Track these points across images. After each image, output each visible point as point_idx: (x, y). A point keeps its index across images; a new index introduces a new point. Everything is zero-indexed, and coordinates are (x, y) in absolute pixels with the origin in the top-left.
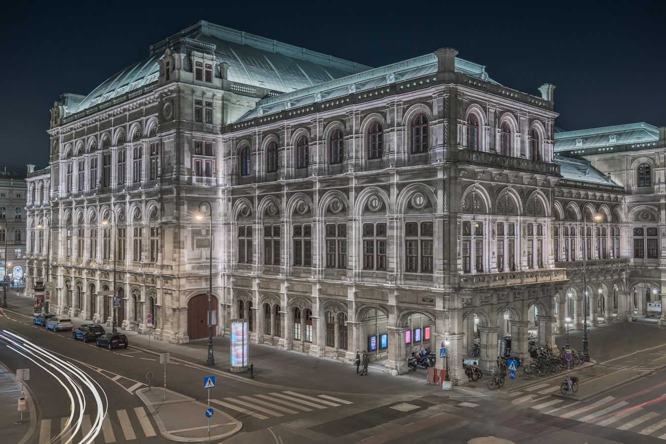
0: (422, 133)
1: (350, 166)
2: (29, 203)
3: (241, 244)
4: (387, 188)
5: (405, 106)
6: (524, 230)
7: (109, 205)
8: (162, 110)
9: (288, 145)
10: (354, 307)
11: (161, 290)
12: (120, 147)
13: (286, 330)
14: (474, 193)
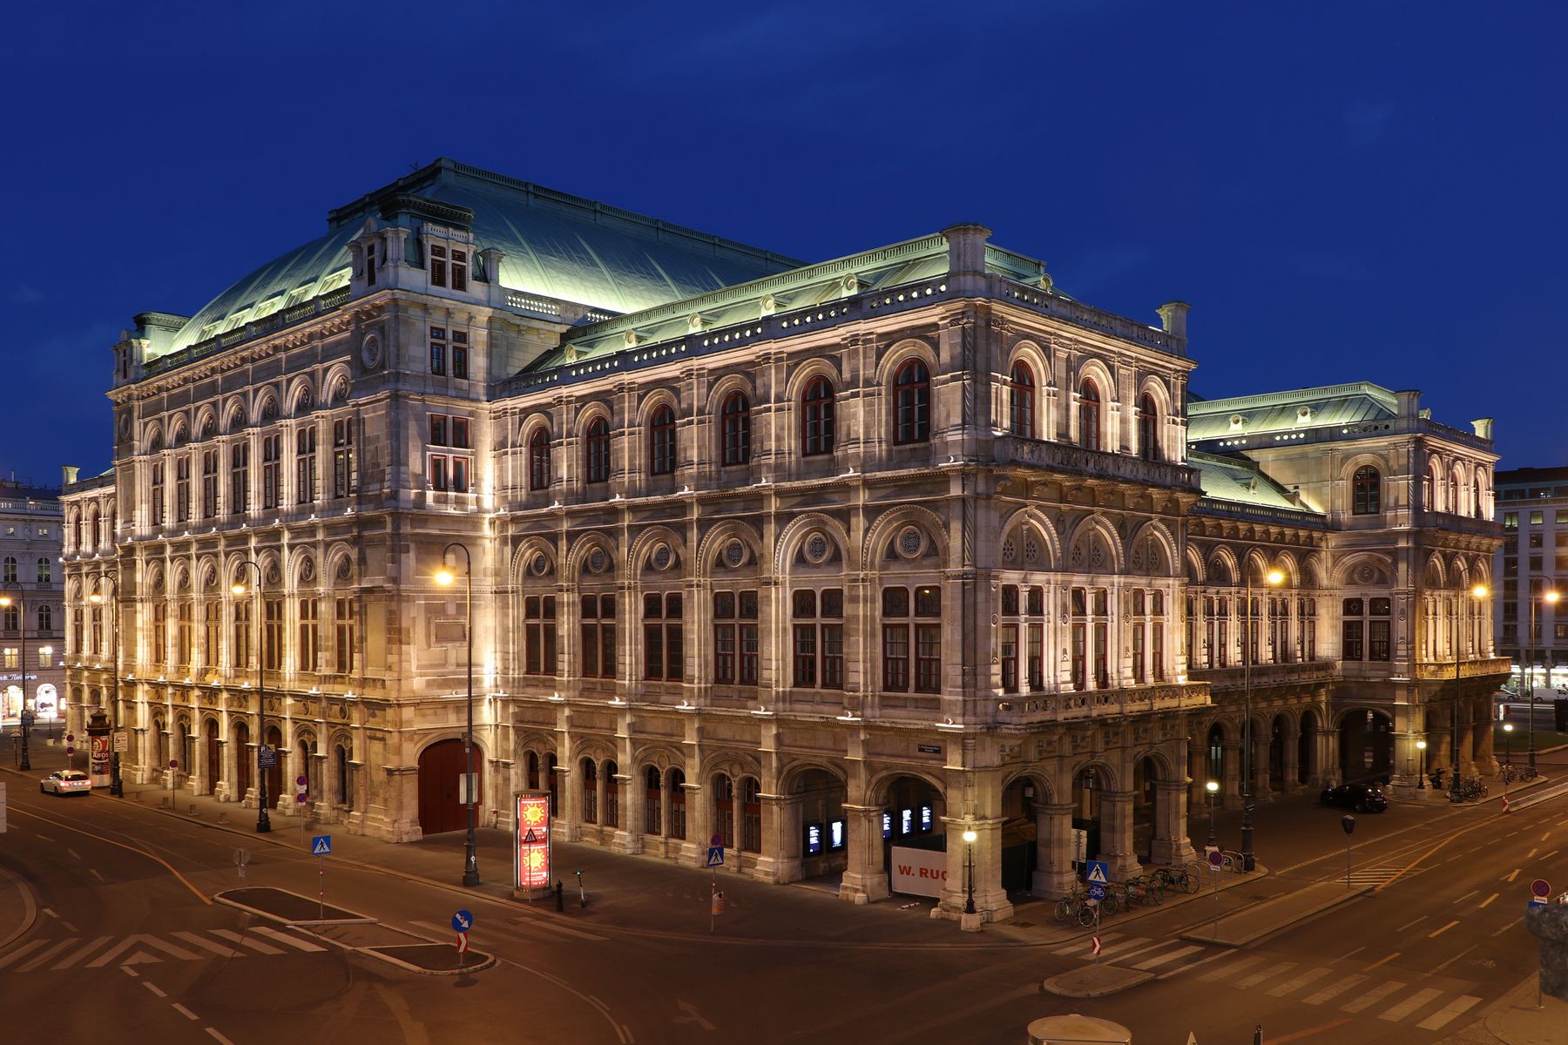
0: (916, 402)
1: (764, 469)
2: (69, 549)
3: (531, 633)
4: (845, 516)
5: (882, 344)
6: (1126, 603)
7: (246, 552)
8: (359, 350)
9: (631, 425)
10: (774, 764)
11: (361, 731)
12: (268, 428)
13: (629, 814)
14: (1025, 527)
